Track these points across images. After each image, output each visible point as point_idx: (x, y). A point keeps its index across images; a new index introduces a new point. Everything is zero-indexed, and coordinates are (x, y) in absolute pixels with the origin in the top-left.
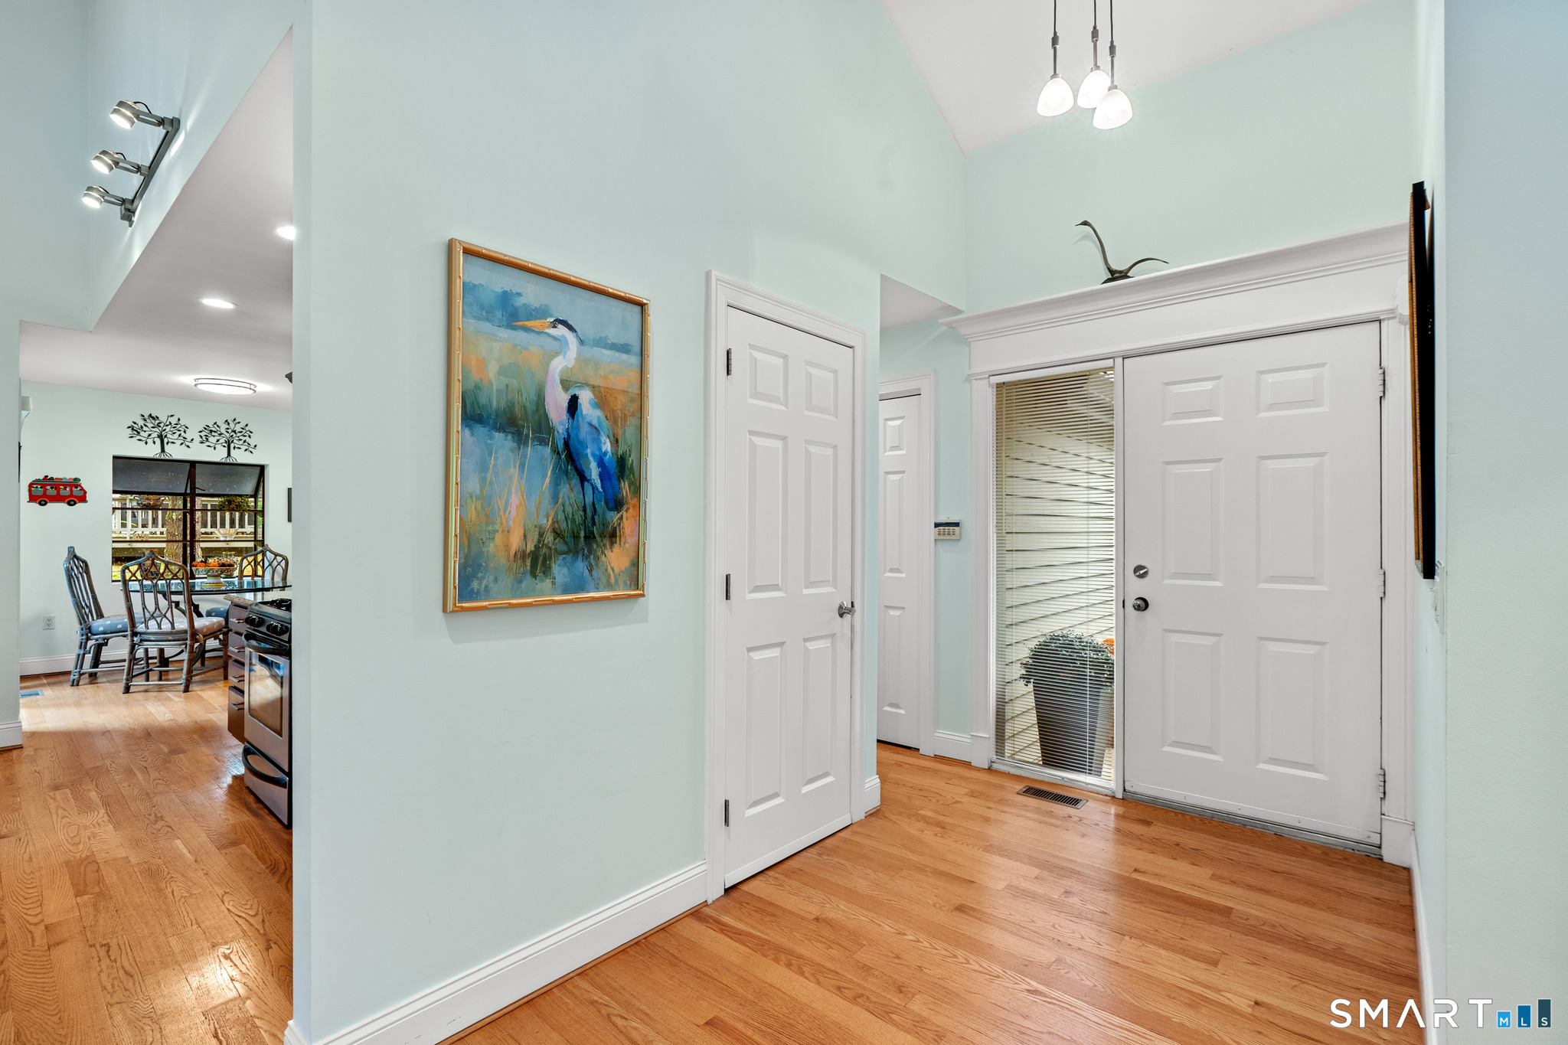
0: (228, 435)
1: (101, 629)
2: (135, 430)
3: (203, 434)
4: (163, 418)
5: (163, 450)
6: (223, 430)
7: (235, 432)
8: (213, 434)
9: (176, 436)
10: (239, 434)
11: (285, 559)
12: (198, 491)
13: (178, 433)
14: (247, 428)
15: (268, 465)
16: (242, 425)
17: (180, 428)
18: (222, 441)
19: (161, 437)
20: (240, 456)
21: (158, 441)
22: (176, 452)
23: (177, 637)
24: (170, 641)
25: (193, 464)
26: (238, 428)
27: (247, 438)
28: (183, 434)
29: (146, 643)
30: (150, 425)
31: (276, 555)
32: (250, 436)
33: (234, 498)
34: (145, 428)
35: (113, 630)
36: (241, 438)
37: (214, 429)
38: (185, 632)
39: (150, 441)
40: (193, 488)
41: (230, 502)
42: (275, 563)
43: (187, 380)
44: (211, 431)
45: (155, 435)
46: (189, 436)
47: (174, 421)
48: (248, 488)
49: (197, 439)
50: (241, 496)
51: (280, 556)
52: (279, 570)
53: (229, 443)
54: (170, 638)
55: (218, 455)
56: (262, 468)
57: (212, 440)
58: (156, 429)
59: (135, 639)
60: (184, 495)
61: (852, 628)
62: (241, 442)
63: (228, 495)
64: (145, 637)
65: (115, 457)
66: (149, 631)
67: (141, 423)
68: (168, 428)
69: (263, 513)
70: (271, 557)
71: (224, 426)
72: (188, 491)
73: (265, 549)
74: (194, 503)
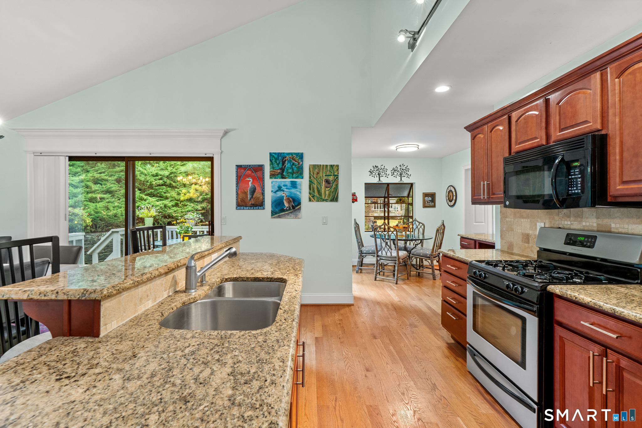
0: (401, 171)
1: (365, 252)
2: (371, 172)
3: (393, 171)
4: (379, 167)
5: (380, 180)
6: (399, 170)
7: (403, 169)
8: (396, 171)
9: (384, 173)
10: (404, 171)
11: (423, 224)
12: (390, 196)
13: (384, 172)
14: (407, 168)
15: (415, 183)
16: (405, 166)
17: (385, 170)
18: (399, 174)
19: (379, 174)
20: (405, 180)
21: (378, 176)
22: (384, 180)
23: (393, 259)
24: (390, 260)
25: (388, 184)
26: (404, 168)
27: (407, 172)
28: (386, 173)
29: (381, 260)
30: (375, 170)
31: (420, 223)
32: (408, 171)
33: (402, 198)
34: (374, 171)
35: (369, 253)
36: (405, 172)
37: (396, 169)
38: (396, 257)
39: (375, 176)
40: (388, 194)
41: (400, 200)
42: (419, 227)
43: (393, 148)
44: (395, 170)
45: (377, 174)
46: (388, 173)
47: (383, 167)
48: (406, 194)
49: (391, 174)
50: (404, 197)
51: (421, 223)
52: (421, 230)
53: (401, 174)
55: (397, 180)
56: (412, 185)
57: (395, 174)
58: (377, 171)
59: (378, 258)
60: (385, 197)
62: (405, 174)
63: (399, 197)
64: (381, 258)
65: (365, 184)
66: (383, 255)
67: (373, 169)
68: (381, 170)
69: (412, 204)
70: (417, 224)
71: (399, 168)
72: (386, 195)
73: (415, 220)
74: (388, 201)
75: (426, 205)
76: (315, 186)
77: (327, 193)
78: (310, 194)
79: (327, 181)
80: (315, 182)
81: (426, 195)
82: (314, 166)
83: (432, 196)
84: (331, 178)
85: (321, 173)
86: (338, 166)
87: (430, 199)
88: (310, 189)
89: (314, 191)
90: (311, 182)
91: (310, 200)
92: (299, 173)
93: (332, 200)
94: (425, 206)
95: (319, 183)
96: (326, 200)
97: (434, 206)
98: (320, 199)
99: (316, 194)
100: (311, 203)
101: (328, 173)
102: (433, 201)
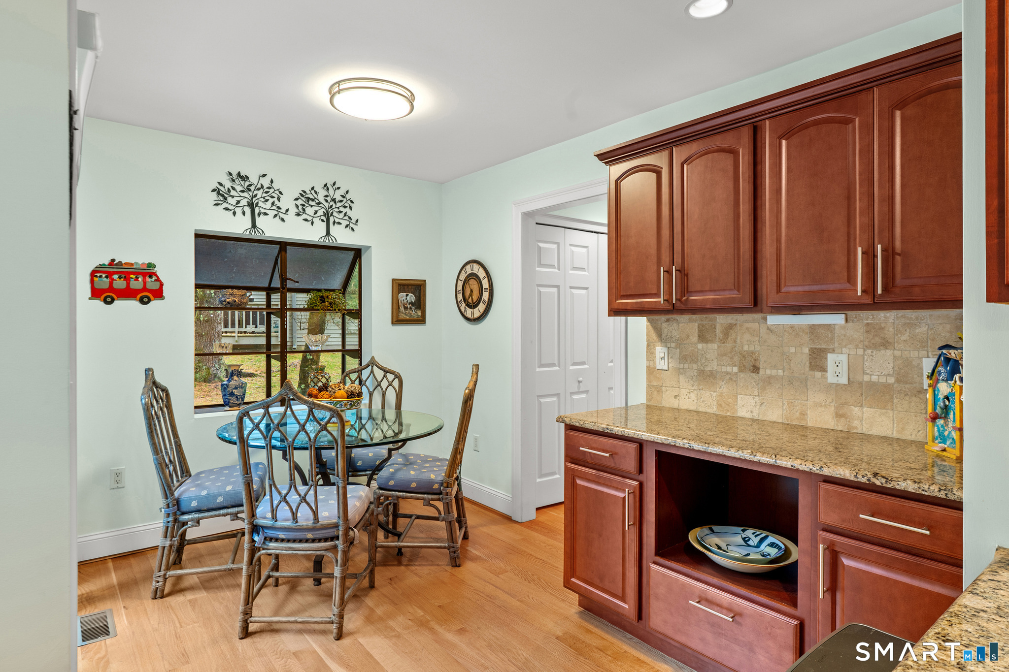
0: (327, 205)
1: (194, 504)
2: (221, 194)
3: (299, 202)
4: (254, 179)
5: (254, 225)
6: (322, 199)
7: (334, 200)
8: (311, 203)
9: (268, 205)
10: (339, 205)
11: (398, 376)
12: (290, 285)
13: (271, 200)
14: (348, 196)
15: (368, 248)
16: (342, 192)
17: (273, 193)
18: (320, 213)
19: (252, 205)
20: (342, 236)
21: (248, 210)
22: (269, 229)
23: (321, 534)
24: (307, 541)
25: (283, 245)
26: (338, 198)
27: (347, 210)
28: (277, 202)
29: (272, 545)
30: (239, 188)
31: (386, 371)
32: (351, 208)
33: (327, 294)
34: (233, 193)
35: (211, 506)
36: (341, 209)
37: (311, 196)
38: (336, 526)
39: (239, 211)
40: (284, 279)
41: (323, 299)
42: (384, 384)
44: (308, 199)
45: (244, 202)
46: (283, 205)
47: (266, 182)
48: (338, 281)
49: (293, 210)
50: (333, 290)
51: (392, 372)
52: (391, 396)
53: (327, 215)
54: (310, 536)
55: (314, 233)
56: (357, 253)
57: (310, 211)
58: (245, 194)
59: (256, 538)
60: (269, 291)
62: (342, 215)
63: (319, 290)
64: (271, 533)
65: (199, 236)
66: (279, 524)
67: (228, 184)
68: (260, 193)
69: (357, 314)
70: (379, 374)
71: (322, 193)
72: (276, 283)
73: (373, 363)
74: (283, 300)
75: (402, 316)
81: (400, 286)
83: (417, 288)
87: (412, 298)
94: (397, 321)
97: (422, 320)
102: (420, 304)
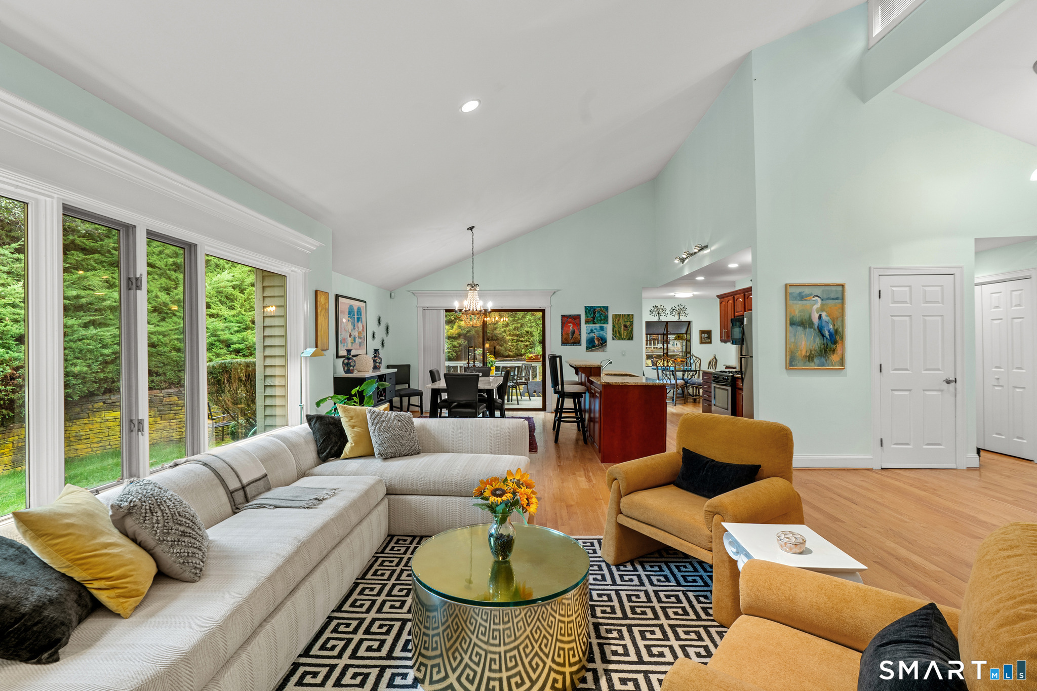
0: (679, 310)
2: (651, 312)
3: (671, 311)
4: (659, 307)
5: (659, 318)
6: (677, 309)
7: (681, 309)
9: (663, 312)
11: (700, 359)
12: (669, 333)
14: (685, 307)
15: (692, 321)
16: (683, 306)
17: (664, 309)
18: (677, 313)
19: (658, 313)
20: (683, 318)
21: (658, 315)
22: (663, 319)
25: (667, 322)
28: (665, 312)
30: (655, 309)
31: (696, 358)
32: (686, 310)
33: (680, 335)
34: (654, 311)
36: (683, 311)
39: (655, 315)
40: (667, 332)
41: (679, 337)
42: (696, 361)
43: (672, 294)
44: (674, 310)
46: (667, 312)
47: (662, 307)
48: (684, 331)
49: (669, 313)
50: (682, 334)
51: (698, 358)
52: (698, 364)
53: (679, 313)
55: (676, 319)
56: (689, 322)
57: (674, 313)
58: (657, 311)
60: (664, 334)
61: (955, 389)
62: (683, 313)
63: (678, 334)
65: (646, 322)
67: (653, 309)
68: (661, 310)
69: (689, 341)
70: (694, 358)
71: (677, 307)
72: (665, 332)
73: (693, 355)
74: (667, 337)
75: (703, 341)
76: (617, 329)
77: (625, 334)
78: (613, 334)
79: (625, 326)
80: (617, 326)
81: (702, 332)
82: (616, 315)
83: (709, 333)
84: (628, 324)
85: (621, 320)
86: (633, 315)
87: (706, 335)
88: (613, 331)
89: (616, 333)
90: (614, 327)
91: (613, 339)
92: (606, 320)
93: (629, 339)
94: (701, 343)
95: (620, 327)
96: (625, 339)
97: (710, 342)
98: (620, 338)
99: (617, 335)
100: (614, 341)
101: (626, 320)
102: (710, 337)
